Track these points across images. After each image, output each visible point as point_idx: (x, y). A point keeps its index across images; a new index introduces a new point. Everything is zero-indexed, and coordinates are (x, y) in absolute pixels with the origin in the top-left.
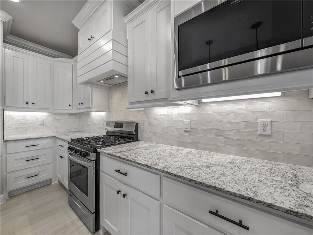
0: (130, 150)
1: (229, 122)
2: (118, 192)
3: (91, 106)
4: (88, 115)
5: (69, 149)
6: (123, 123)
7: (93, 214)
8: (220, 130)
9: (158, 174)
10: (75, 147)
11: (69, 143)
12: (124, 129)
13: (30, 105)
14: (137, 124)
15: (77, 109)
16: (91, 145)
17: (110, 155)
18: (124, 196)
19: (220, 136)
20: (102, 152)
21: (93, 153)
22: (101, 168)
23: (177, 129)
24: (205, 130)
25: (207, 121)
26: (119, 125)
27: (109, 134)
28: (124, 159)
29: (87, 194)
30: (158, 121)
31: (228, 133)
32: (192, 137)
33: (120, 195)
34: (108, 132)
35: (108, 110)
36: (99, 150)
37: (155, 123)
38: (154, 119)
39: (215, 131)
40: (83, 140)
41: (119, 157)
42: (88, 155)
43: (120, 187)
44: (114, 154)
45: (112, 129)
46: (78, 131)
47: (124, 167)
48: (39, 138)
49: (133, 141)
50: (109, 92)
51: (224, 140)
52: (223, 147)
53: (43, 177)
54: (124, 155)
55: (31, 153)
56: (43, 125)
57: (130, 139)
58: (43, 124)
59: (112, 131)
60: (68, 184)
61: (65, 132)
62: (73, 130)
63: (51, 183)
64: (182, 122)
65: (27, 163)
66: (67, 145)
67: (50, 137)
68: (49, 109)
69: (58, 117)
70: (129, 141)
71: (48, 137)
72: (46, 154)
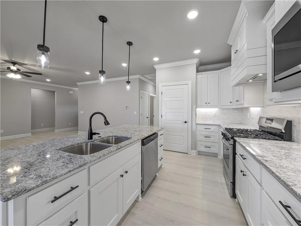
2: (241, 171)
3: (243, 103)
4: (247, 109)
6: (273, 119)
7: (231, 182)
11: (223, 130)
12: (273, 125)
18: (244, 175)
21: (231, 139)
27: (262, 129)
35: (263, 105)
36: (236, 138)
42: (228, 140)
48: (210, 125)
50: (264, 88)
53: (213, 150)
55: (206, 133)
58: (215, 116)
63: (218, 156)
65: (205, 138)
67: (217, 125)
68: (218, 106)
71: (216, 125)
72: (215, 136)
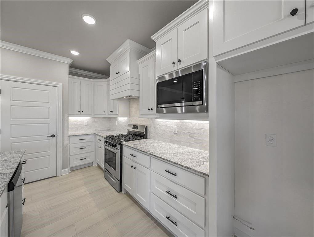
0: (139, 144)
1: (196, 129)
2: (132, 167)
3: (118, 114)
4: (115, 118)
5: (105, 142)
6: (138, 126)
7: (118, 180)
8: (192, 133)
9: (149, 156)
10: (109, 141)
11: (105, 138)
12: (139, 130)
13: (81, 113)
14: (147, 127)
15: (109, 115)
16: (118, 140)
17: (128, 146)
18: (134, 168)
19: (191, 137)
20: (124, 145)
21: (119, 144)
22: (124, 153)
23: (170, 131)
24: (184, 133)
25: (186, 128)
26: (135, 127)
27: (130, 133)
28: (134, 148)
29: (115, 169)
30: (159, 125)
31: (196, 135)
32: (178, 137)
33: (133, 168)
34: (129, 131)
35: (129, 116)
36: (122, 143)
37: (157, 127)
38: (157, 124)
39: (190, 134)
40: (113, 137)
41: (132, 147)
42: (116, 146)
43: (132, 164)
44: (130, 146)
45: (131, 129)
46: (109, 130)
47: (135, 153)
48: (86, 135)
49: (143, 139)
50: (130, 104)
51: (194, 139)
52: (193, 144)
53: (88, 161)
54: (135, 146)
55: (81, 145)
56: (87, 125)
57: (142, 137)
59: (131, 131)
60: (104, 165)
61: (101, 131)
62: (106, 129)
63: (93, 165)
64: (173, 127)
65: (80, 150)
66: (103, 140)
67: (93, 134)
68: (91, 115)
69: (96, 120)
70: (142, 138)
71: (91, 134)
72: (90, 145)
